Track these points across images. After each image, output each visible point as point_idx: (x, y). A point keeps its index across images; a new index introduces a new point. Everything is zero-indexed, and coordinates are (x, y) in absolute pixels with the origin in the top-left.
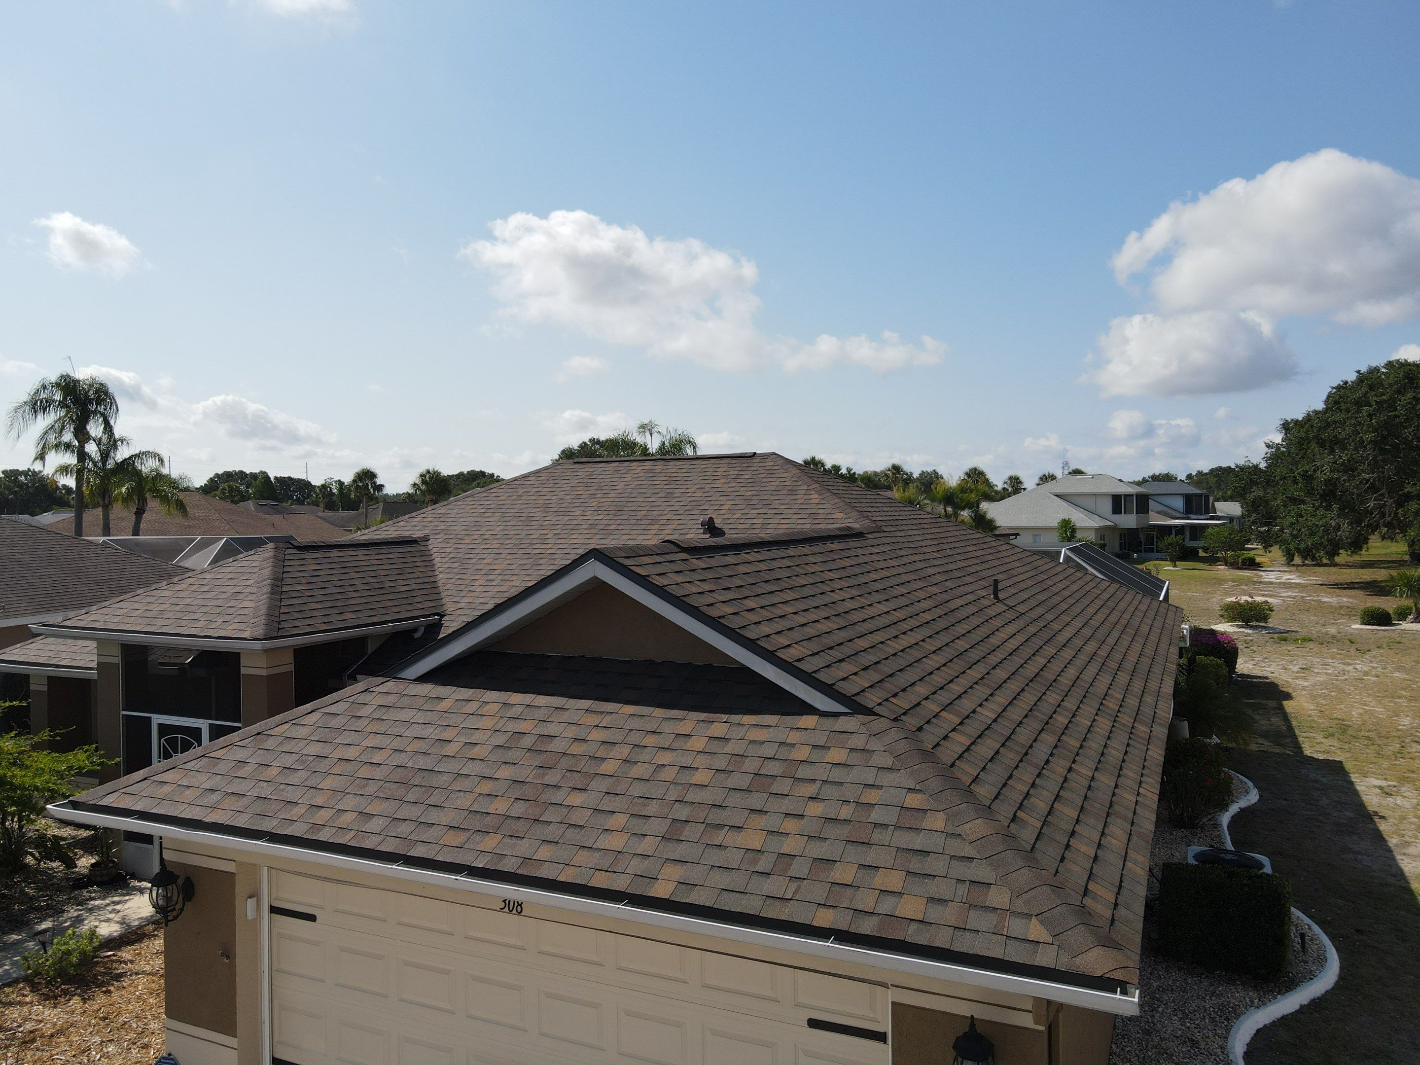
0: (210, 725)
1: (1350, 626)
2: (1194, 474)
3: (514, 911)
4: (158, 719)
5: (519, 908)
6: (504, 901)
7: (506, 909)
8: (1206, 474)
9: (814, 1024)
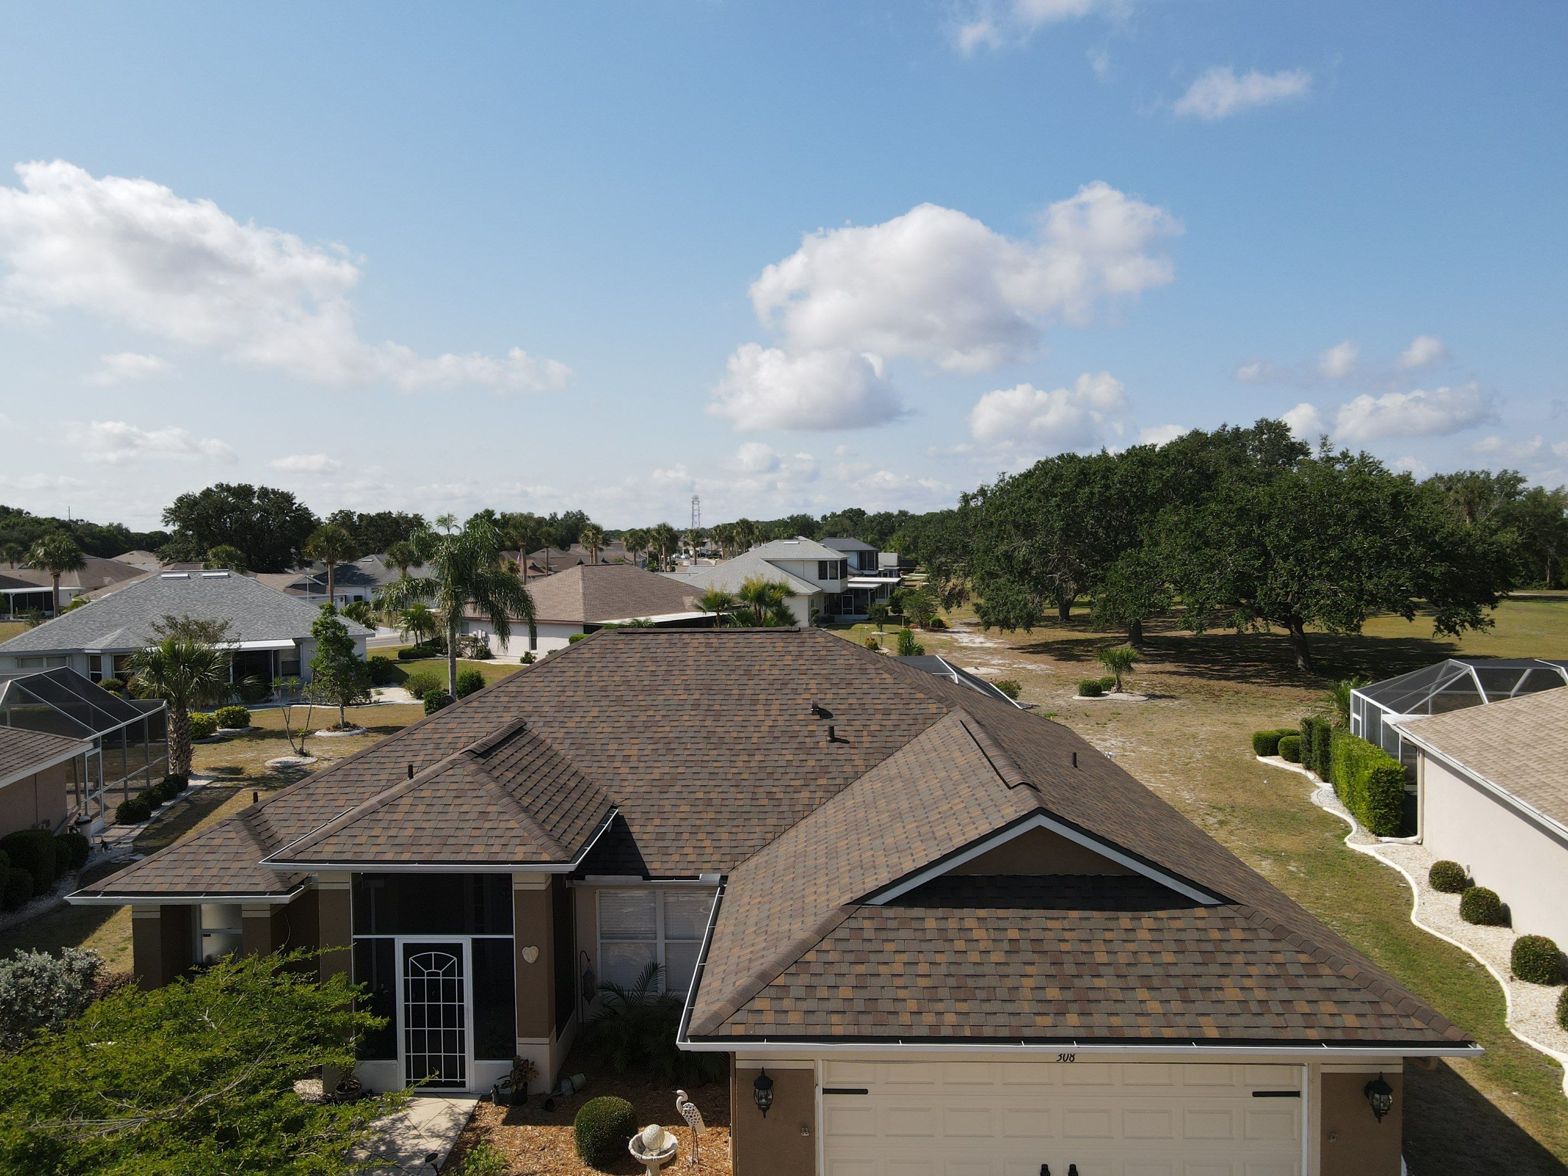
0: (473, 939)
1: (1071, 697)
2: (828, 515)
3: (1068, 1061)
4: (401, 941)
5: (1072, 1059)
6: (1060, 1056)
7: (1062, 1060)
8: (839, 516)
9: (1256, 1094)
